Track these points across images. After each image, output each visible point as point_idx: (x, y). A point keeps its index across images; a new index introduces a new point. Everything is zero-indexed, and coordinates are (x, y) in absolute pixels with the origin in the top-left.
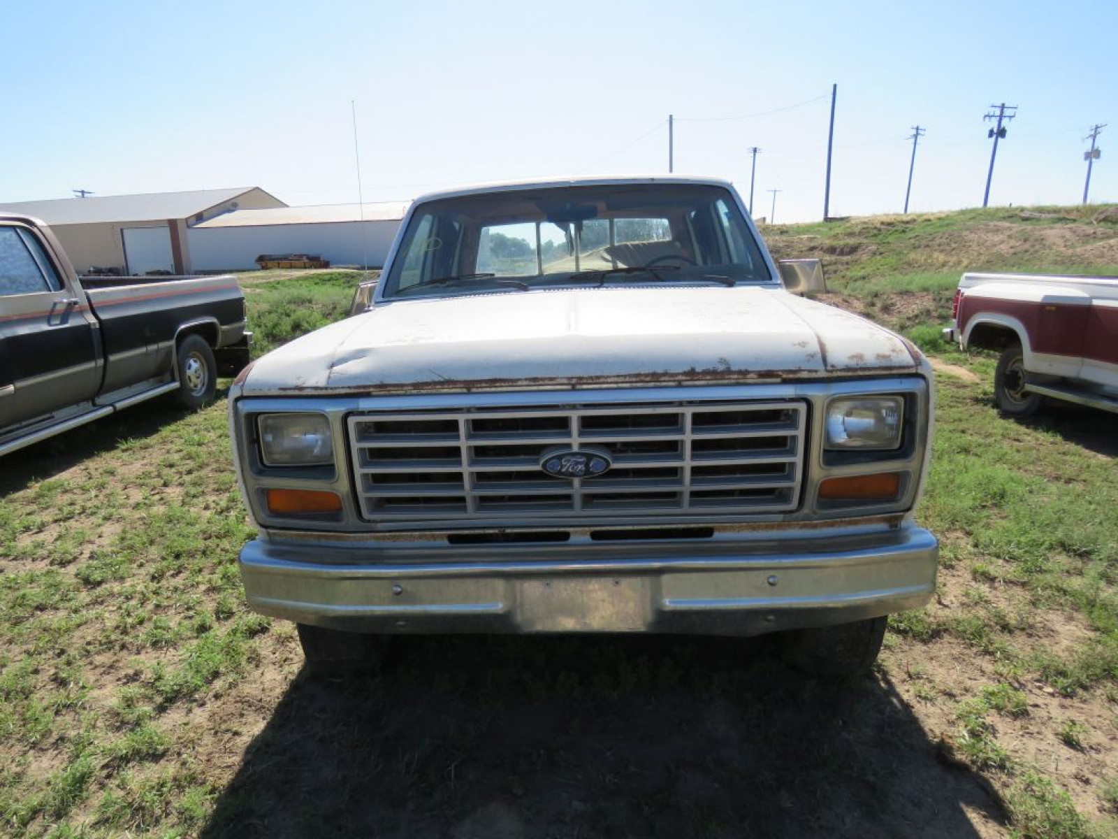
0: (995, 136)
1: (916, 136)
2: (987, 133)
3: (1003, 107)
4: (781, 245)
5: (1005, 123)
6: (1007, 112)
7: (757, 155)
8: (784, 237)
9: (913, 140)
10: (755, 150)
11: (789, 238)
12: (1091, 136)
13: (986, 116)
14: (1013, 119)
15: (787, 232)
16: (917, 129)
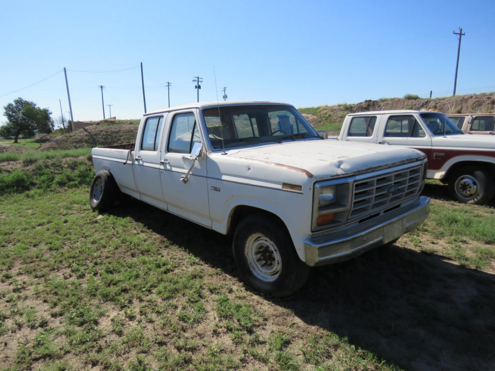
0: (197, 88)
1: (168, 86)
2: (195, 87)
3: (198, 78)
4: (133, 129)
5: (200, 83)
6: (200, 80)
7: (103, 89)
8: (132, 125)
9: (168, 87)
10: (102, 87)
11: (135, 126)
12: (223, 91)
13: (193, 81)
14: (202, 82)
15: (133, 123)
16: (168, 83)
